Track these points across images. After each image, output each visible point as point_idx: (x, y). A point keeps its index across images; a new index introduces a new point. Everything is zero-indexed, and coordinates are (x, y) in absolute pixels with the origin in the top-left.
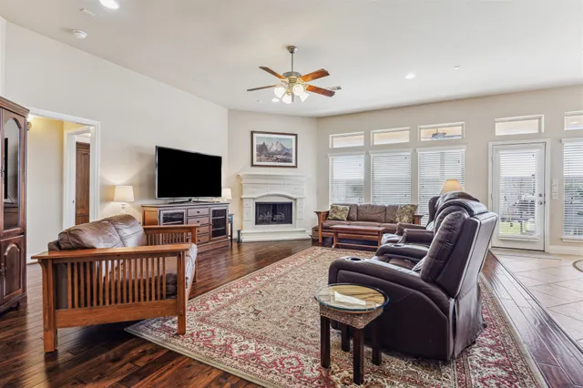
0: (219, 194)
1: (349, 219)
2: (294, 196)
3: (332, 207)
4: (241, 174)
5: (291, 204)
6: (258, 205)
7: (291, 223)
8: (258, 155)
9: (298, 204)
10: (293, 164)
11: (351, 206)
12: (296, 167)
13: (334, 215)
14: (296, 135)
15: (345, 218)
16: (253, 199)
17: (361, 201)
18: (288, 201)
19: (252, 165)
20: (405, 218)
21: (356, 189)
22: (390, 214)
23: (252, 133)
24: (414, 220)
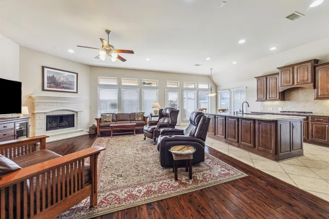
0: (19, 111)
1: (113, 121)
2: (76, 110)
3: (102, 115)
4: (33, 96)
5: (73, 115)
6: (48, 117)
7: (74, 126)
8: (48, 83)
9: (79, 115)
10: (75, 91)
11: (113, 114)
12: (77, 92)
13: (105, 120)
14: (77, 74)
15: (111, 120)
16: (44, 113)
17: (116, 111)
18: (72, 113)
19: (43, 90)
20: (140, 119)
21: (113, 106)
22: (132, 117)
23: (43, 68)
24: (145, 119)
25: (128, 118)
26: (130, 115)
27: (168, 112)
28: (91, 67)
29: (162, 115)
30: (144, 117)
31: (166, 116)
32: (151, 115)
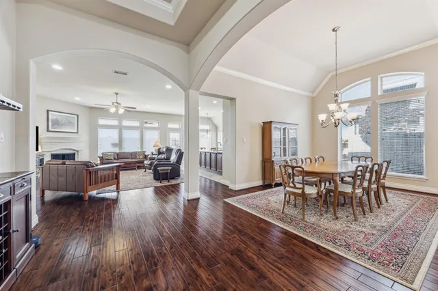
1: (114, 159)
2: (77, 149)
3: (103, 154)
5: (74, 154)
6: (52, 155)
8: (52, 125)
9: (80, 154)
10: (76, 131)
11: (114, 153)
12: (77, 133)
13: (106, 158)
14: (78, 116)
15: (112, 158)
16: (50, 151)
17: (117, 150)
18: (74, 152)
19: (48, 131)
20: (141, 157)
21: (114, 145)
22: (133, 155)
23: (48, 111)
24: (146, 157)
25: (130, 156)
26: (131, 154)
27: (164, 150)
28: (91, 108)
29: (160, 153)
30: (145, 156)
31: (163, 153)
32: (152, 153)
